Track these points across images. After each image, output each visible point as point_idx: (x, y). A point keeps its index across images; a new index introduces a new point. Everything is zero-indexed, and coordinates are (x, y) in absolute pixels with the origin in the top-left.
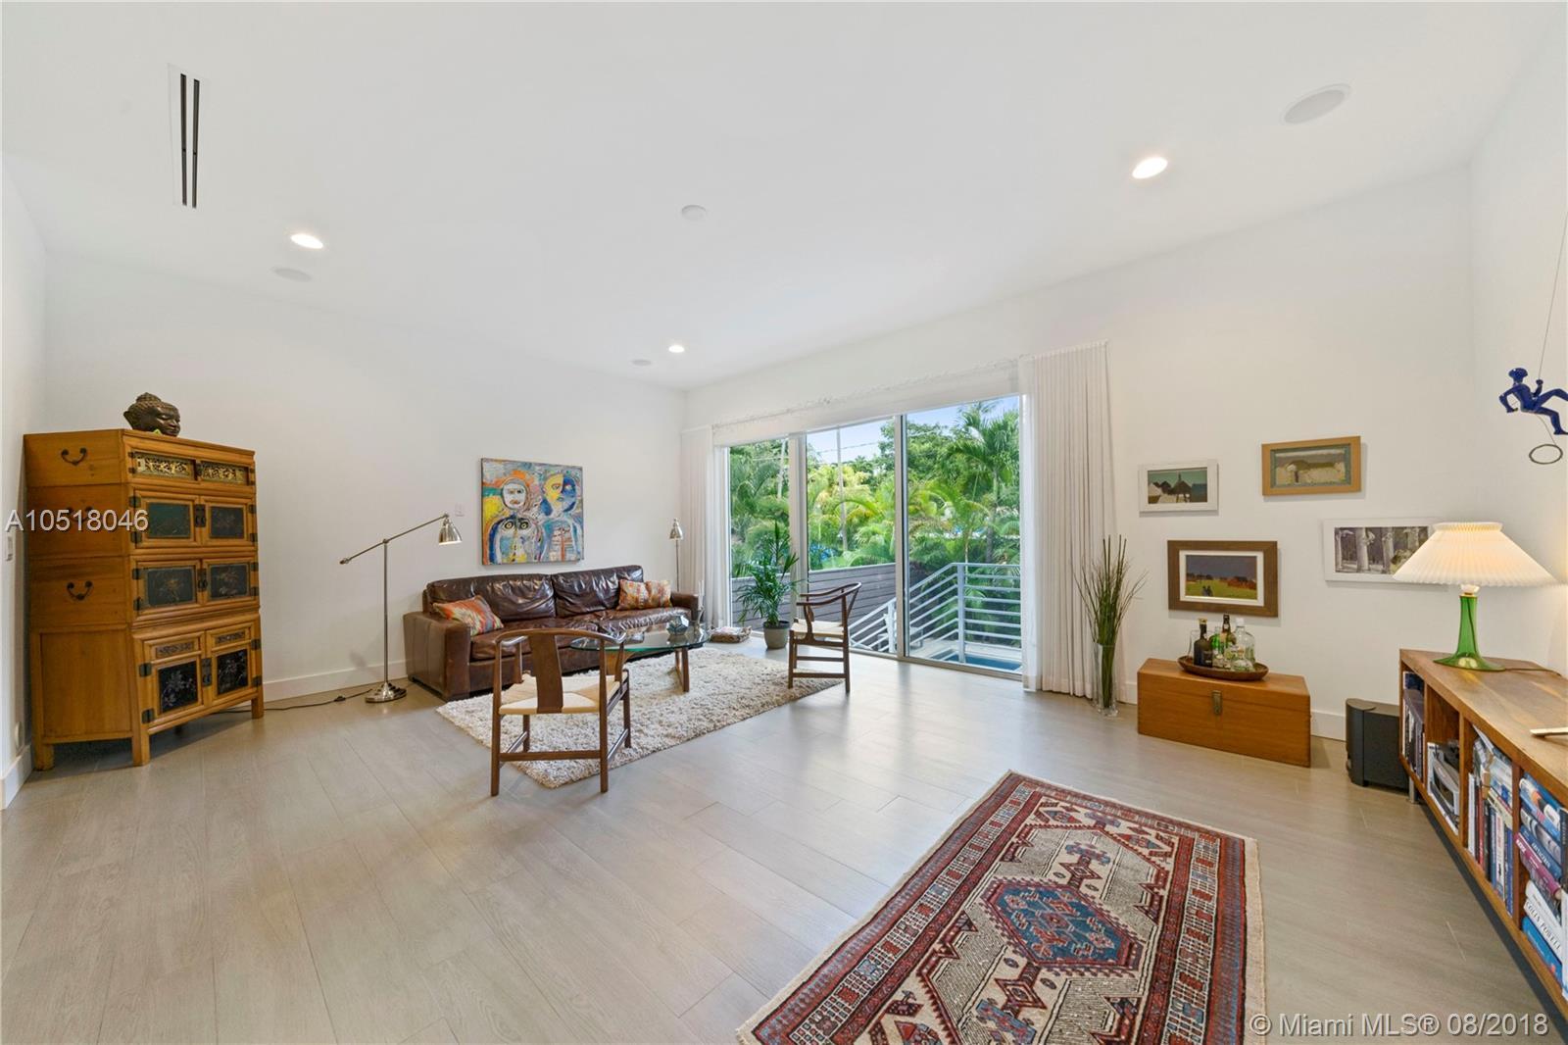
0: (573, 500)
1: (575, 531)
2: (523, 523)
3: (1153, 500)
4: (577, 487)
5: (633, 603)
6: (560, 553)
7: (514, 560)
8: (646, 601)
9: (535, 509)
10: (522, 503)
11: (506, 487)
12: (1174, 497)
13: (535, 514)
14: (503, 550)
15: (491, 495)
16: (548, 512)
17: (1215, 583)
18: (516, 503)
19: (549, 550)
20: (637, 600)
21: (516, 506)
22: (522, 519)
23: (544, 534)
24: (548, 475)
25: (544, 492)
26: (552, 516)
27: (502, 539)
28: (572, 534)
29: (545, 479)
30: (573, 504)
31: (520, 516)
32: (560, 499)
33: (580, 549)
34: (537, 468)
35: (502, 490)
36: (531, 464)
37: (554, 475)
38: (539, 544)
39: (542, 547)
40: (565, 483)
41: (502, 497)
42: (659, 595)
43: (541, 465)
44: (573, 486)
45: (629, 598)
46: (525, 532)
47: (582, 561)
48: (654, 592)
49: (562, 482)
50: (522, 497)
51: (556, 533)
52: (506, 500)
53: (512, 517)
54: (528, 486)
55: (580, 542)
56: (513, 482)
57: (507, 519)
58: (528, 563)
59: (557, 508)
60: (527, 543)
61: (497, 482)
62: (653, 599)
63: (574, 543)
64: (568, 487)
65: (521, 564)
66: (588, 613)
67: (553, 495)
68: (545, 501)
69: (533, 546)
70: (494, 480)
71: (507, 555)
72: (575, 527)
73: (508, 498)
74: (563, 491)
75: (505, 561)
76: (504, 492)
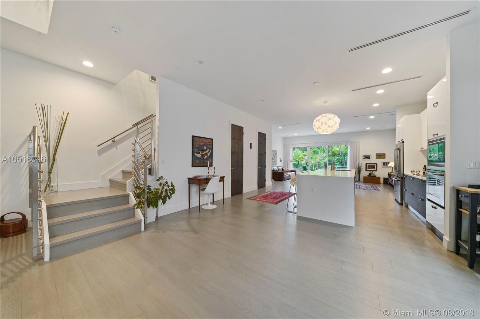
3: (364, 159)
12: (366, 158)
49: (276, 153)
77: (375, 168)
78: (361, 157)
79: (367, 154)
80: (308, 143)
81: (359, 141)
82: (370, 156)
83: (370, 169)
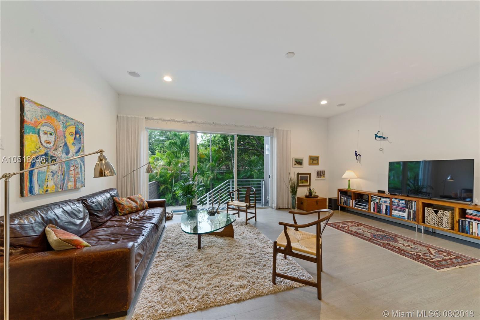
0: (80, 146)
1: (81, 168)
2: (53, 160)
3: (295, 165)
4: (82, 137)
5: (130, 210)
6: (73, 183)
7: (47, 191)
8: (137, 207)
9: (60, 150)
10: (52, 144)
11: (42, 128)
12: (298, 164)
13: (59, 153)
14: (39, 183)
15: (31, 133)
16: (67, 153)
17: (303, 181)
18: (49, 143)
19: (68, 182)
20: (132, 208)
21: (49, 145)
22: (52, 157)
23: (65, 169)
24: (68, 124)
25: (65, 137)
26: (69, 156)
27: (39, 173)
28: (79, 169)
29: (66, 127)
30: (80, 148)
31: (51, 154)
32: (74, 144)
33: (83, 180)
34: (62, 118)
35: (39, 130)
36: (58, 113)
37: (71, 125)
38: (62, 177)
39: (64, 179)
40: (77, 133)
41: (39, 136)
42: (142, 203)
43: (64, 116)
44: (80, 136)
45: (126, 207)
46: (54, 168)
47: (84, 187)
48: (138, 201)
49: (74, 131)
50: (52, 138)
51: (72, 168)
52: (42, 139)
53: (46, 154)
54: (56, 130)
55: (83, 175)
56: (46, 124)
57: (42, 155)
58: (56, 192)
59: (73, 149)
60: (55, 176)
61: (36, 122)
62: (140, 206)
63: (80, 176)
64: (77, 136)
65: (52, 193)
66: (107, 221)
67: (70, 140)
68: (66, 144)
69: (58, 178)
70: (34, 120)
71: (43, 186)
72: (81, 165)
73: (44, 138)
74: (75, 138)
75: (41, 192)
76: (41, 132)
77: (308, 181)
78: (292, 163)
79: (298, 157)
80: (193, 122)
81: (290, 130)
82: (302, 160)
83: (302, 183)
